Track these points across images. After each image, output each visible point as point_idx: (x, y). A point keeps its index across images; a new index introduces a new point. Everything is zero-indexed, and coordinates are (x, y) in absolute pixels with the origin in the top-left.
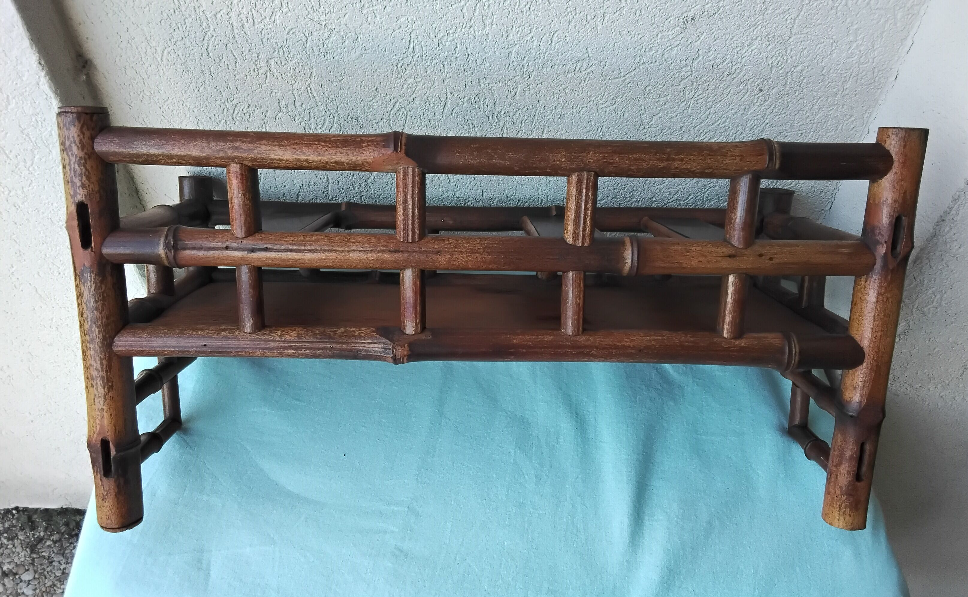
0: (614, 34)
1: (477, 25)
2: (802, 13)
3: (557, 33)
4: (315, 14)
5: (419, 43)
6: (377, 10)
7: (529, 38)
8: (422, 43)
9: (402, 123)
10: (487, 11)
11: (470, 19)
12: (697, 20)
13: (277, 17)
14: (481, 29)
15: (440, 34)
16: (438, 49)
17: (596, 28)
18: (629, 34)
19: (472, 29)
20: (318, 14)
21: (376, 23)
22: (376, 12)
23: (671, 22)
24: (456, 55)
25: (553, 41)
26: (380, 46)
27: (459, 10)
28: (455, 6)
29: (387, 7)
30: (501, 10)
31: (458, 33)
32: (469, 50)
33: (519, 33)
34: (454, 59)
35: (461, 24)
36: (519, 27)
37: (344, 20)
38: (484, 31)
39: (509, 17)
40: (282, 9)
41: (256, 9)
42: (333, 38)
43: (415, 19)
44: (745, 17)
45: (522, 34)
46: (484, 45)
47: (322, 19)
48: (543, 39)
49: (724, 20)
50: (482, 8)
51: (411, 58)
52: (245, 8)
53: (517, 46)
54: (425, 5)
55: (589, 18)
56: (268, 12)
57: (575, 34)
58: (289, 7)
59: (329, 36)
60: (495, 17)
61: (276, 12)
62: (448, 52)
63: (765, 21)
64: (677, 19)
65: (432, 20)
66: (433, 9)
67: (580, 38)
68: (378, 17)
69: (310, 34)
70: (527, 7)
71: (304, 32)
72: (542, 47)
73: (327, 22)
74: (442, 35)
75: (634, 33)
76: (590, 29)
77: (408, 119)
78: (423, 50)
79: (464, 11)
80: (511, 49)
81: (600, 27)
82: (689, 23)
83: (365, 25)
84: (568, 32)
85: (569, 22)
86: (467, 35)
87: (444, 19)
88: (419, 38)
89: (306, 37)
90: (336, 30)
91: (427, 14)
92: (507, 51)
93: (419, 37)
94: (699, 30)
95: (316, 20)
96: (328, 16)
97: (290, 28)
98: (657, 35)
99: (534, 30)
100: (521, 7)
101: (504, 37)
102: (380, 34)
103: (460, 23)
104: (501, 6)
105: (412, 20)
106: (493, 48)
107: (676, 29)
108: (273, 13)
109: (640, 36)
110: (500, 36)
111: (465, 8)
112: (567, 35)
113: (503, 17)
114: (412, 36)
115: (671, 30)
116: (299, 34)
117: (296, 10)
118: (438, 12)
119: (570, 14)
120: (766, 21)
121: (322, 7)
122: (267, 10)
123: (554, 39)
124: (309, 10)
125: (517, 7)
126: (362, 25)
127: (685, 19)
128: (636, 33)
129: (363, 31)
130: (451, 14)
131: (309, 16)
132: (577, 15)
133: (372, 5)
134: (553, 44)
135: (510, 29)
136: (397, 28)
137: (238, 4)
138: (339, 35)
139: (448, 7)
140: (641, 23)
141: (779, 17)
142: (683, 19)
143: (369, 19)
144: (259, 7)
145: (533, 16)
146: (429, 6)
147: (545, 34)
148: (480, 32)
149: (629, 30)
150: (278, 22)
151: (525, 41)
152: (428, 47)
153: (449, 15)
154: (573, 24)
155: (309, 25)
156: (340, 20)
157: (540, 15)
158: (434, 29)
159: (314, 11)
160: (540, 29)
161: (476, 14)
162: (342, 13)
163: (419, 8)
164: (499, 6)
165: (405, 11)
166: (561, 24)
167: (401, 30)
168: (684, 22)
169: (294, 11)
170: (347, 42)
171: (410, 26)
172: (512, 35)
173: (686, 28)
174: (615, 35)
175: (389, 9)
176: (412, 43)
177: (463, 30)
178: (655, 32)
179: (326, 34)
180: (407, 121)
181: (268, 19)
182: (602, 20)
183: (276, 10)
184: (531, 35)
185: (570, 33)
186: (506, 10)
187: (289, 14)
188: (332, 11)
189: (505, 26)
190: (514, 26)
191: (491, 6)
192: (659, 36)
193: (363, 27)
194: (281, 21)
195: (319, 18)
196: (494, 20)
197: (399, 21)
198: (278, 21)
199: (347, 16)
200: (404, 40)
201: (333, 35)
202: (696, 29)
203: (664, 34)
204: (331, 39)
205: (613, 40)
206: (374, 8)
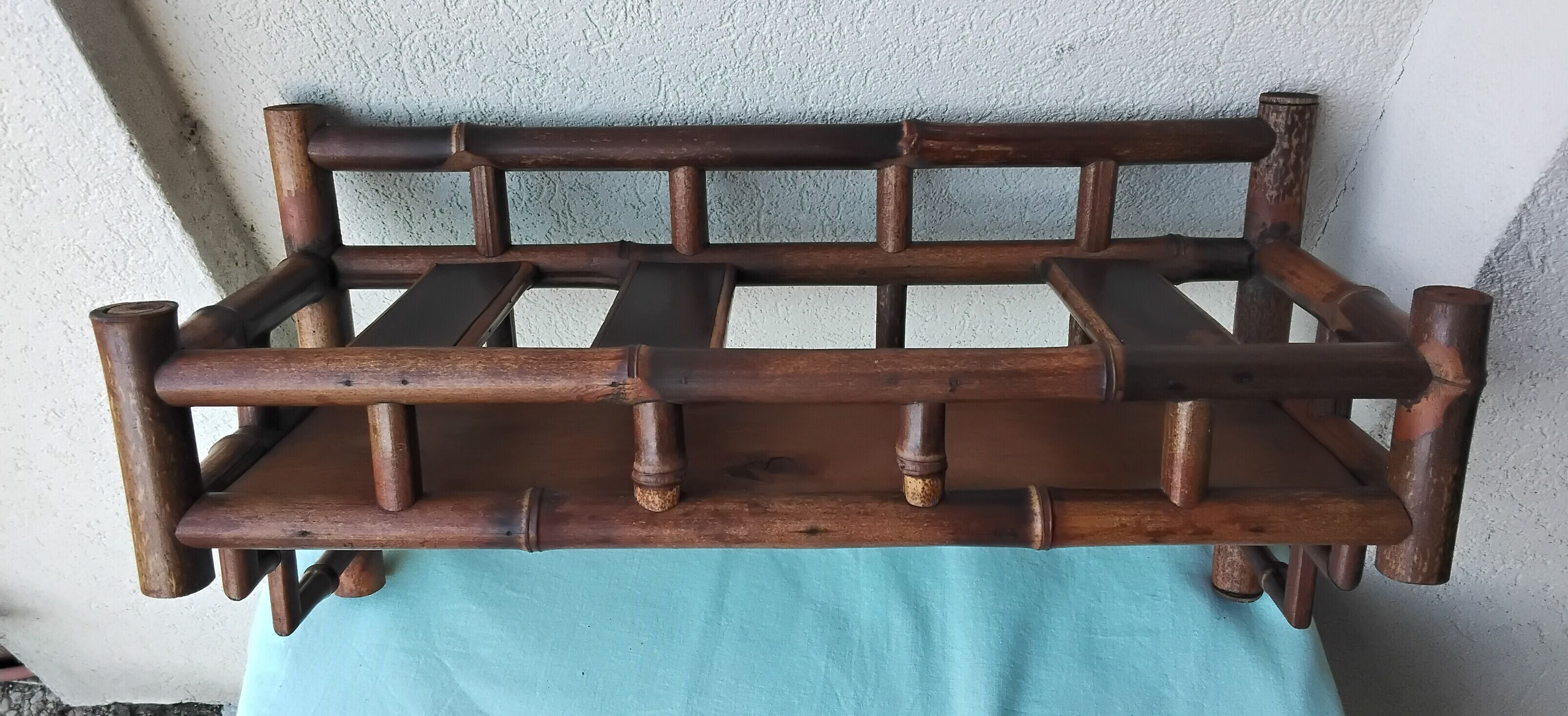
0: (956, 70)
1: (756, 64)
2: (1233, 35)
3: (873, 71)
4: (521, 56)
5: (673, 88)
6: (609, 48)
7: (832, 78)
8: (678, 89)
9: (654, 189)
10: (769, 45)
11: (744, 57)
12: (1077, 48)
13: (467, 61)
14: (761, 68)
15: (703, 76)
16: (700, 95)
17: (928, 63)
18: (978, 69)
19: (748, 69)
20: (526, 55)
21: (610, 65)
22: (608, 51)
23: (1040, 53)
24: (728, 102)
25: (868, 81)
26: (617, 93)
27: (729, 45)
28: (723, 40)
29: (624, 45)
30: (790, 44)
31: (729, 75)
32: (746, 96)
33: (818, 72)
34: (724, 107)
35: (733, 63)
36: (817, 64)
37: (564, 62)
38: (767, 71)
39: (801, 52)
40: (474, 51)
41: (437, 51)
42: (549, 85)
43: (665, 59)
44: (1148, 43)
45: (822, 74)
46: (767, 89)
47: (531, 62)
48: (853, 78)
49: (1117, 47)
50: (761, 42)
51: (662, 108)
52: (420, 50)
53: (816, 89)
54: (678, 41)
55: (918, 50)
56: (453, 55)
57: (900, 71)
58: (483, 48)
59: (543, 83)
60: (781, 52)
61: (466, 54)
62: (716, 98)
63: (1178, 47)
64: (1047, 49)
65: (690, 59)
66: (691, 45)
67: (907, 76)
68: (612, 58)
69: (515, 81)
70: (827, 39)
71: (506, 78)
72: (852, 89)
73: (539, 65)
74: (705, 77)
75: (985, 67)
76: (920, 65)
77: (662, 184)
78: (680, 96)
79: (736, 46)
80: (807, 93)
81: (934, 62)
82: (1065, 53)
83: (594, 68)
84: (889, 69)
85: (889, 56)
86: (742, 76)
87: (707, 57)
88: (673, 83)
89: (510, 85)
90: (552, 75)
91: (682, 52)
92: (801, 95)
93: (673, 80)
94: (1080, 62)
95: (523, 63)
96: (540, 57)
97: (486, 74)
98: (1020, 70)
99: (838, 68)
100: (818, 39)
101: (795, 78)
102: (616, 79)
103: (730, 63)
104: (788, 39)
105: (661, 60)
106: (781, 92)
107: (1047, 61)
108: (460, 56)
109: (995, 71)
110: (789, 76)
111: (737, 43)
112: (888, 72)
113: (793, 53)
114: (662, 79)
115: (1039, 62)
116: (499, 82)
117: (493, 52)
118: (699, 49)
119: (890, 46)
120: (1180, 48)
121: (531, 48)
122: (452, 53)
123: (869, 79)
124: (513, 51)
125: (812, 39)
126: (590, 67)
127: (1059, 48)
128: (988, 67)
129: (592, 76)
130: (718, 50)
131: (513, 59)
132: (901, 47)
133: (602, 43)
134: (868, 84)
135: (804, 67)
136: (640, 71)
137: (410, 47)
138: (558, 81)
139: (712, 42)
140: (995, 55)
141: (1198, 41)
142: (1057, 48)
143: (600, 60)
144: (440, 49)
145: (837, 51)
146: (685, 42)
147: (855, 72)
148: (761, 72)
149: (978, 63)
150: (468, 67)
151: (827, 82)
152: (686, 92)
153: (714, 52)
154: (895, 59)
155: (513, 70)
156: (558, 62)
157: (846, 48)
158: (694, 70)
159: (520, 53)
160: (848, 66)
161: (754, 50)
162: (560, 53)
163: (671, 45)
164: (786, 39)
165: (650, 49)
166: (878, 59)
167: (646, 72)
168: (1058, 53)
169: (491, 52)
170: (569, 89)
171: (659, 67)
172: (807, 75)
173: (1061, 59)
174: (958, 71)
175: (627, 47)
176: (663, 88)
177: (736, 71)
178: (1017, 65)
179: (538, 81)
180: (661, 187)
181: (454, 64)
182: (937, 53)
183: (465, 52)
184: (834, 73)
185: (891, 69)
186: (797, 44)
187: (484, 57)
188: (545, 51)
189: (797, 64)
190: (810, 64)
191: (775, 39)
192: (1023, 70)
193: (592, 70)
194: (472, 65)
195: (527, 61)
196: (780, 57)
197: (643, 61)
198: (468, 65)
199: (567, 57)
200: (651, 85)
201: (549, 81)
202: (1076, 60)
203: (1030, 67)
204: (546, 87)
205: (955, 77)
206: (606, 46)
